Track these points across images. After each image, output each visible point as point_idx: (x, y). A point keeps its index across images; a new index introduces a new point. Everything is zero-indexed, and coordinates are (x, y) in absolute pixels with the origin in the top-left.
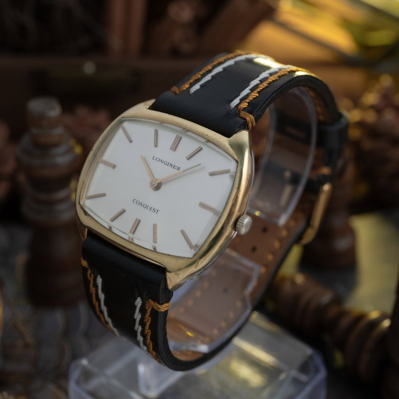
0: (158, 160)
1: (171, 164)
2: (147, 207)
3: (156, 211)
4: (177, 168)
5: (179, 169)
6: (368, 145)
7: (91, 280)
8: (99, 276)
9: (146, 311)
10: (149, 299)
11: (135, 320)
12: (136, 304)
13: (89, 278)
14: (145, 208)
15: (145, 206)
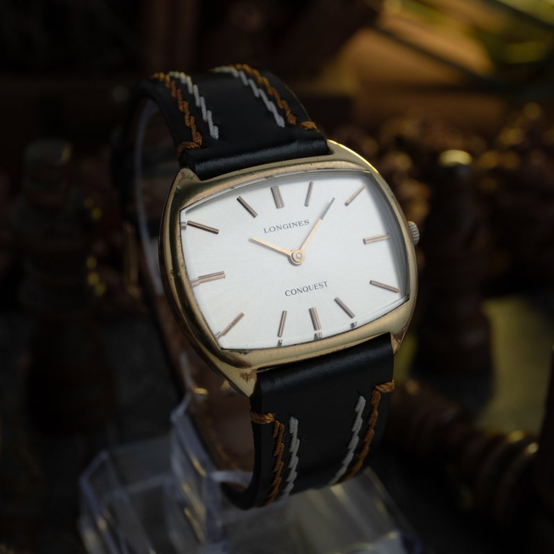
0: (272, 229)
1: (293, 224)
2: (308, 288)
3: (324, 284)
4: (303, 223)
5: (307, 222)
7: (278, 435)
8: (292, 418)
9: (373, 407)
10: (374, 388)
11: (353, 433)
12: (357, 410)
13: (275, 436)
14: (307, 291)
15: (305, 289)
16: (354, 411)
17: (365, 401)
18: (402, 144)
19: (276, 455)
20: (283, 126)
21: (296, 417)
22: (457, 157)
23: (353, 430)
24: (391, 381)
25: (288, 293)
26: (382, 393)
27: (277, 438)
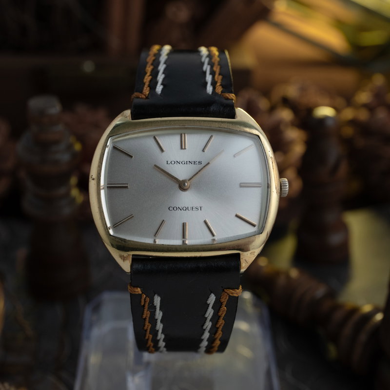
0: (173, 163)
2: (187, 208)
3: (199, 208)
4: (198, 163)
6: (361, 142)
7: (145, 304)
8: (156, 295)
9: (222, 303)
10: (223, 291)
11: (206, 319)
12: (208, 302)
13: (143, 304)
14: (186, 210)
15: (184, 209)
16: (207, 303)
17: (215, 297)
18: (286, 102)
19: (144, 317)
20: (211, 93)
21: (159, 295)
22: (325, 111)
23: (206, 316)
24: (238, 289)
25: (171, 209)
26: (230, 296)
27: (144, 306)
